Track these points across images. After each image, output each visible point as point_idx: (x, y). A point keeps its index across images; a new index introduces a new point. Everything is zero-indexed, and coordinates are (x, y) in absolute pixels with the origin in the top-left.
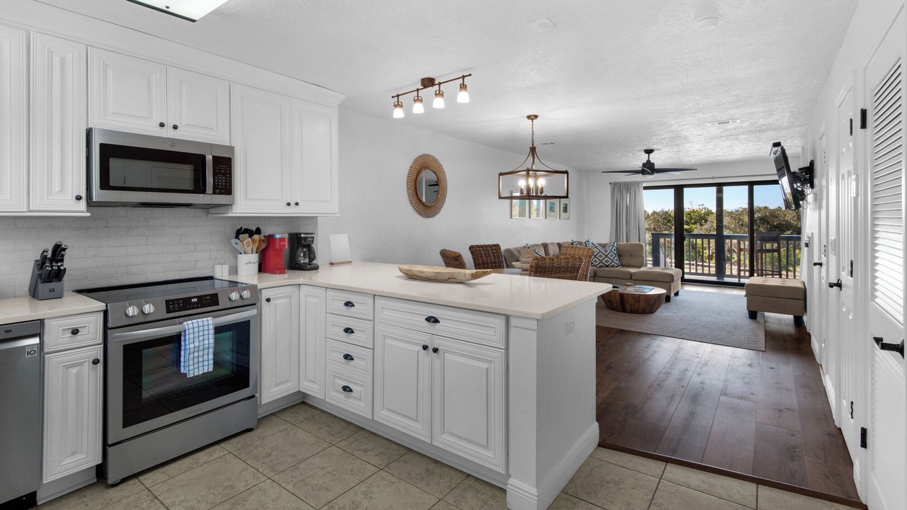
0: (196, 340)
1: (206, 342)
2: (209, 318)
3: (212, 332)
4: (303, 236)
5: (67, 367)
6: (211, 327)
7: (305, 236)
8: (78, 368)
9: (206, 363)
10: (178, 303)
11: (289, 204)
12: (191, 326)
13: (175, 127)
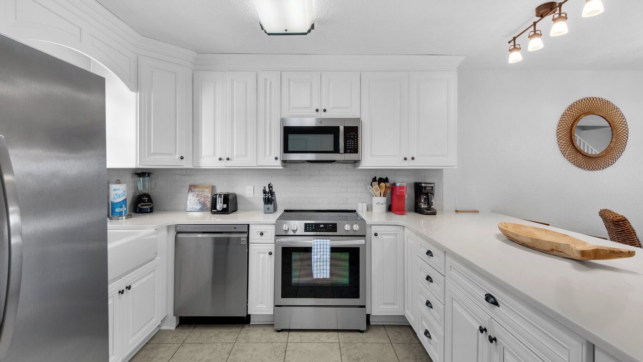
0: (319, 254)
1: (325, 256)
2: (328, 240)
3: (329, 250)
4: (423, 185)
5: (259, 253)
6: (329, 247)
7: (425, 185)
8: (264, 255)
9: (325, 271)
10: (312, 227)
11: (405, 159)
12: (316, 243)
13: (325, 111)
